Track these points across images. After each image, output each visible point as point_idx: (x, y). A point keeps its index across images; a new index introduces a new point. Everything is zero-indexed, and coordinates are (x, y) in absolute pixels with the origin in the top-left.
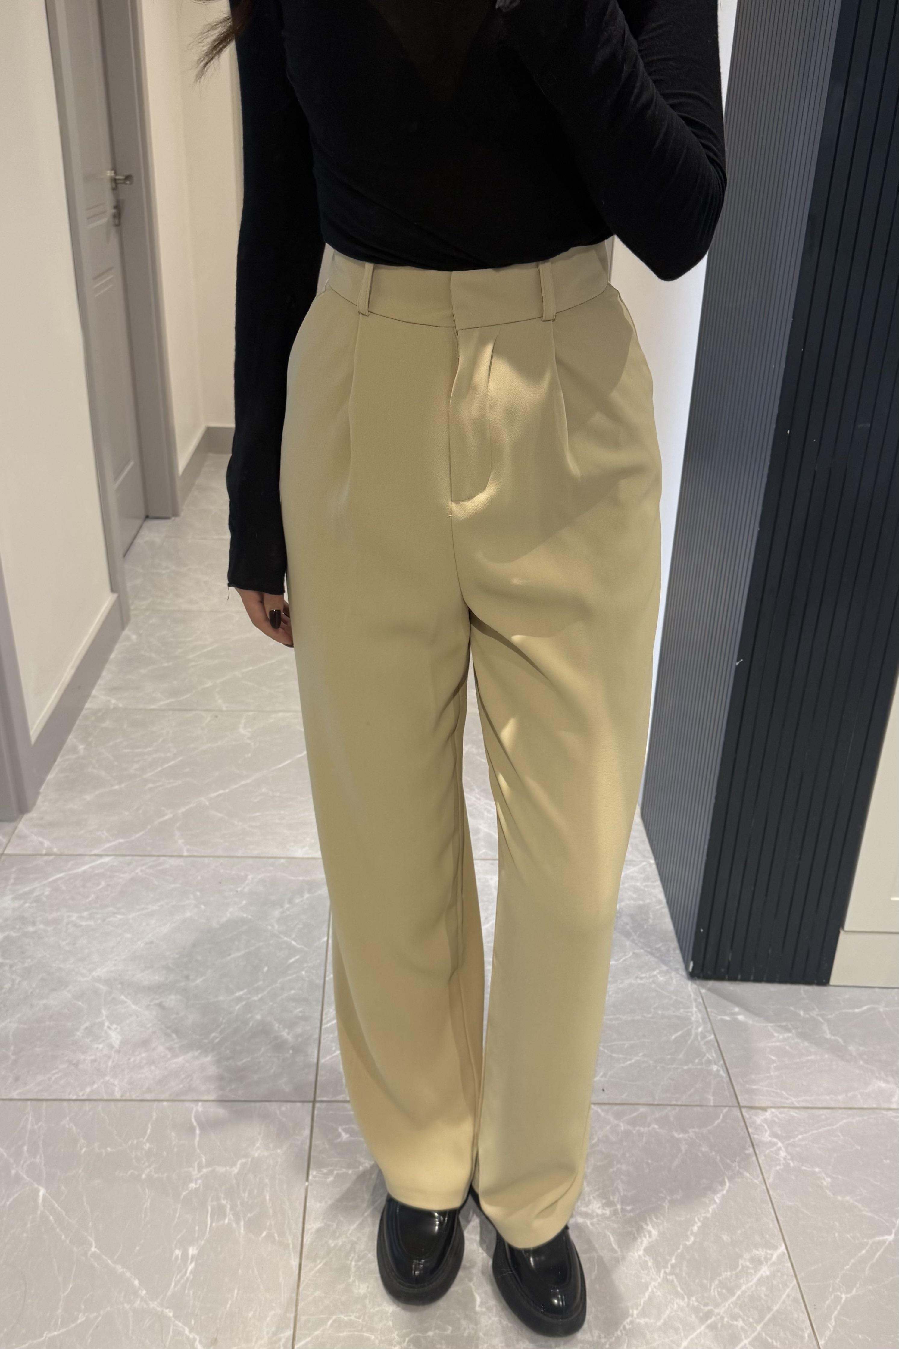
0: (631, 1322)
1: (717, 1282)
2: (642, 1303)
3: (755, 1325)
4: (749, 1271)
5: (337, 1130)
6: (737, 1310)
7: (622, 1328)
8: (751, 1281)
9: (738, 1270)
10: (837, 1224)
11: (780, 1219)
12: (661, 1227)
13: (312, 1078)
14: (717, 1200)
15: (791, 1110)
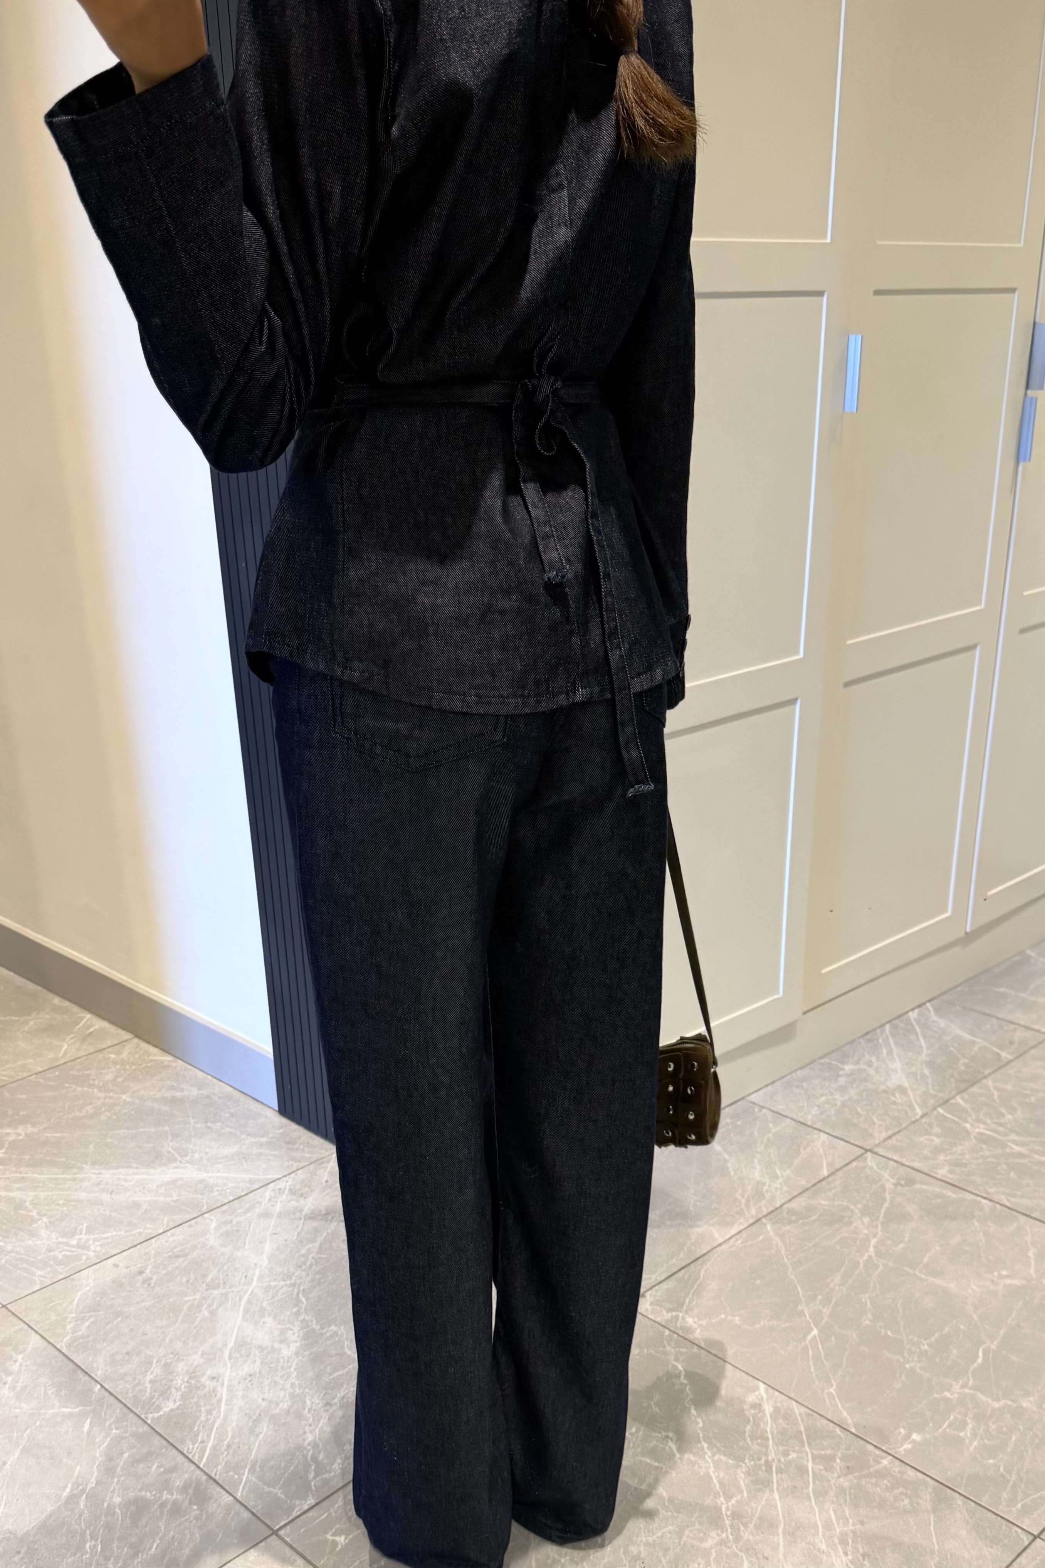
0: (727, 1509)
1: (748, 1439)
2: (719, 1490)
3: (803, 1449)
4: (759, 1415)
5: (327, 1540)
6: (781, 1448)
7: (725, 1517)
8: (767, 1421)
9: (751, 1419)
10: (774, 1344)
11: (739, 1366)
12: (671, 1428)
13: (246, 1515)
14: (685, 1382)
15: (661, 1285)
